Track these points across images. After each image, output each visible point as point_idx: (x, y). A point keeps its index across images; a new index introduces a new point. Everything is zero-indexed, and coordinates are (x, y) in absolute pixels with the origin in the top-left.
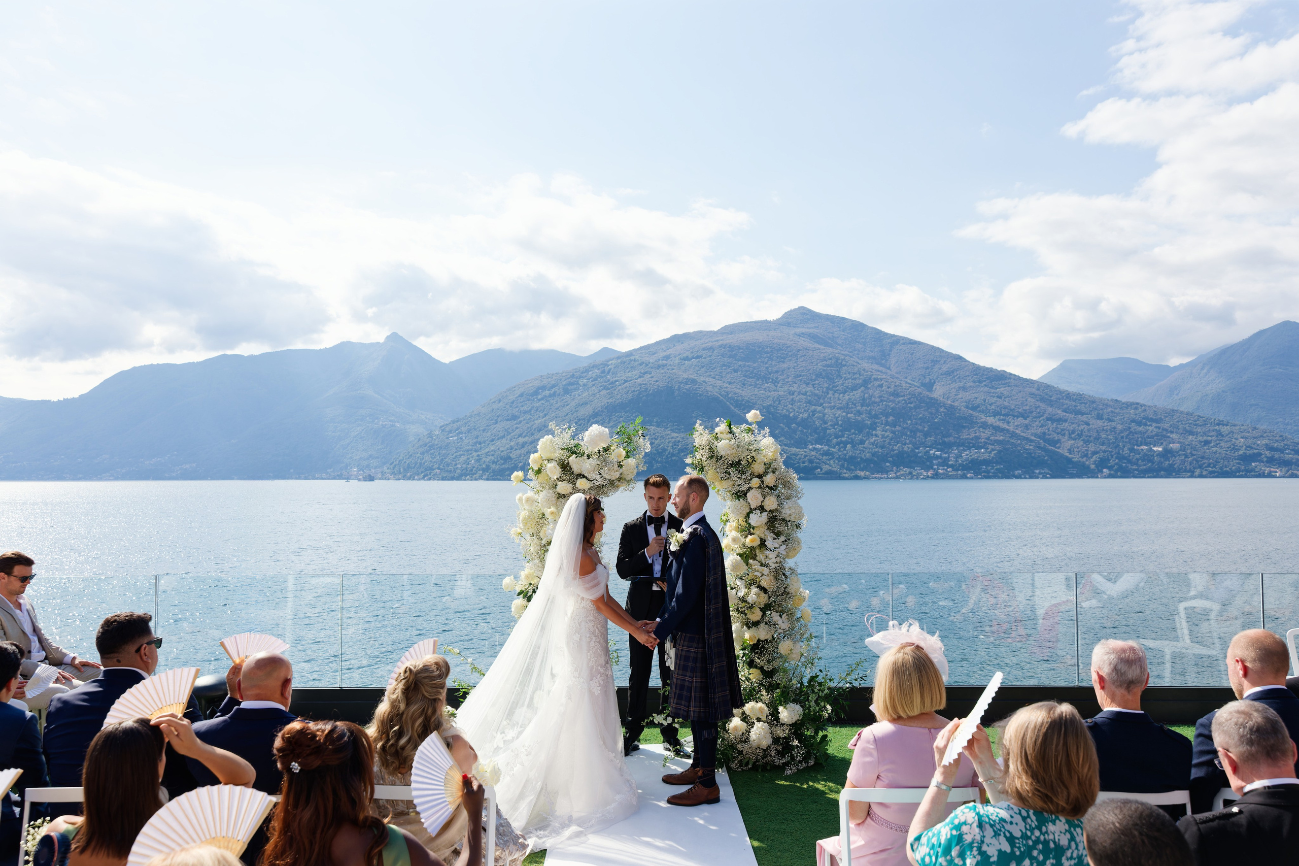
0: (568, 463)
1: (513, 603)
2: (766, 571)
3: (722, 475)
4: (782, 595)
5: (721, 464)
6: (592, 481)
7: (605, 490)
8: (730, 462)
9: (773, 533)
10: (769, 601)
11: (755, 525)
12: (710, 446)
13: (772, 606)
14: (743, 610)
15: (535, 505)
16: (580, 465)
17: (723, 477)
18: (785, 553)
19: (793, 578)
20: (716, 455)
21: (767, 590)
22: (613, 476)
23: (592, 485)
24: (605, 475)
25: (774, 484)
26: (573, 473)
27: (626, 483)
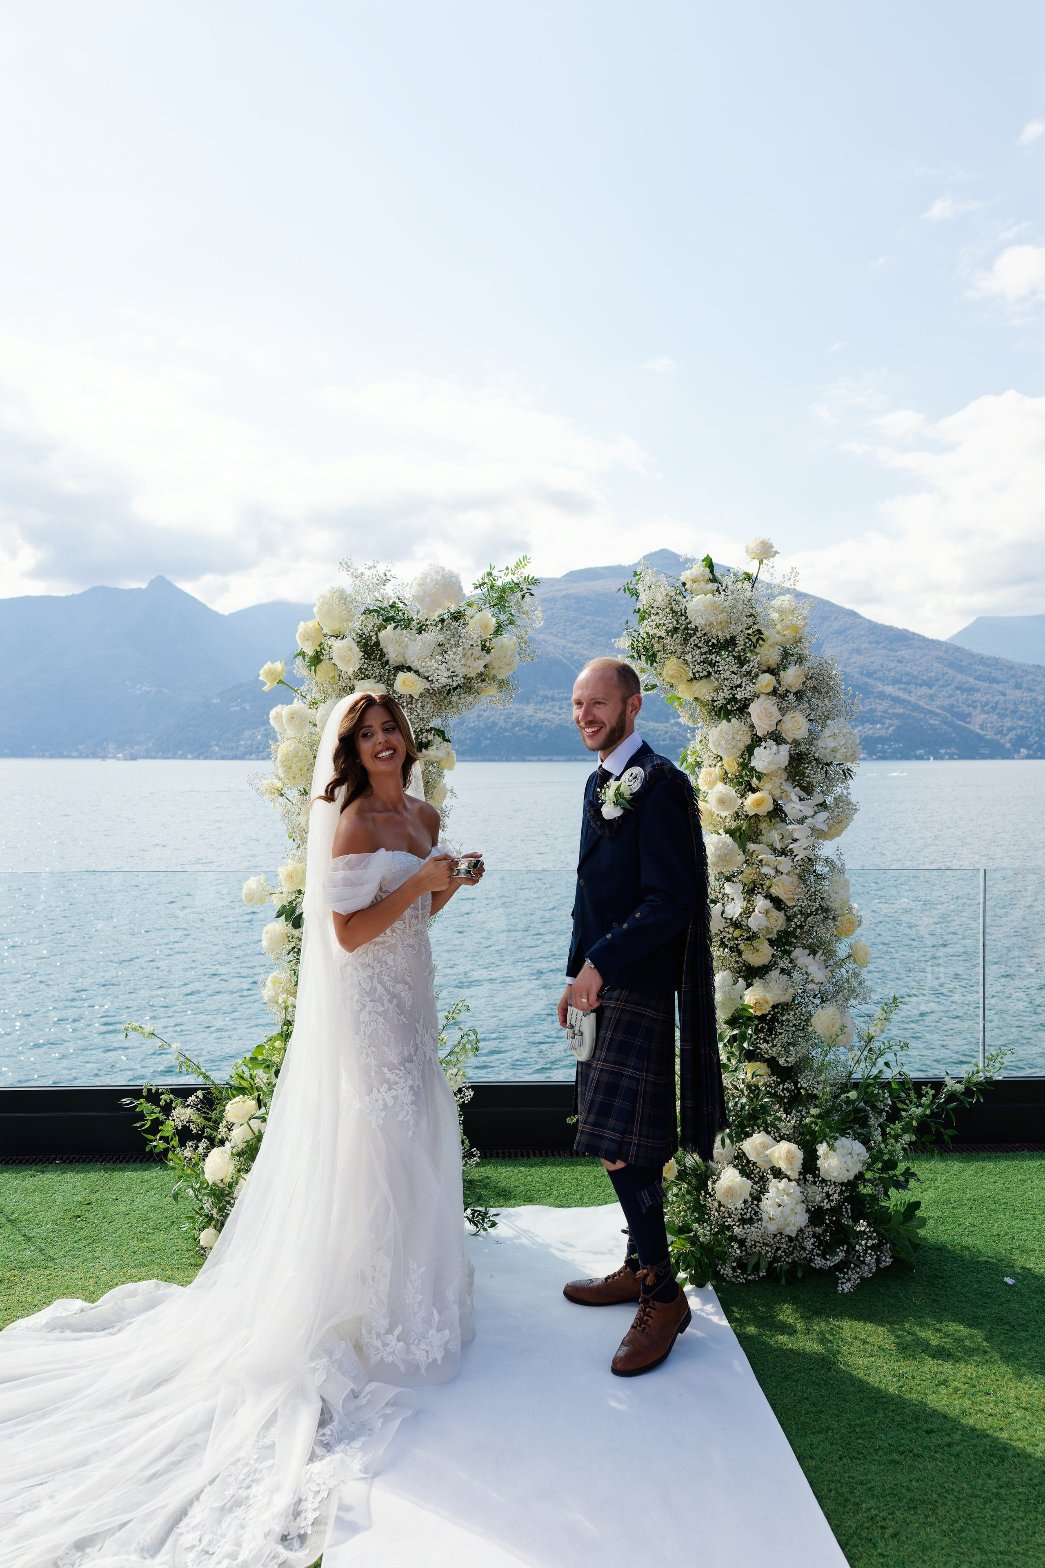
0: (377, 643)
1: (266, 929)
2: (785, 864)
3: (698, 668)
4: (817, 914)
5: (695, 645)
6: (427, 678)
7: (455, 699)
8: (713, 641)
9: (797, 788)
10: (789, 926)
11: (764, 772)
12: (672, 608)
13: (796, 937)
14: (738, 945)
15: (308, 728)
16: (402, 645)
17: (698, 672)
18: (825, 828)
19: (837, 878)
20: (683, 626)
21: (786, 905)
22: (471, 669)
23: (428, 685)
24: (455, 664)
25: (800, 687)
26: (387, 662)
27: (495, 685)
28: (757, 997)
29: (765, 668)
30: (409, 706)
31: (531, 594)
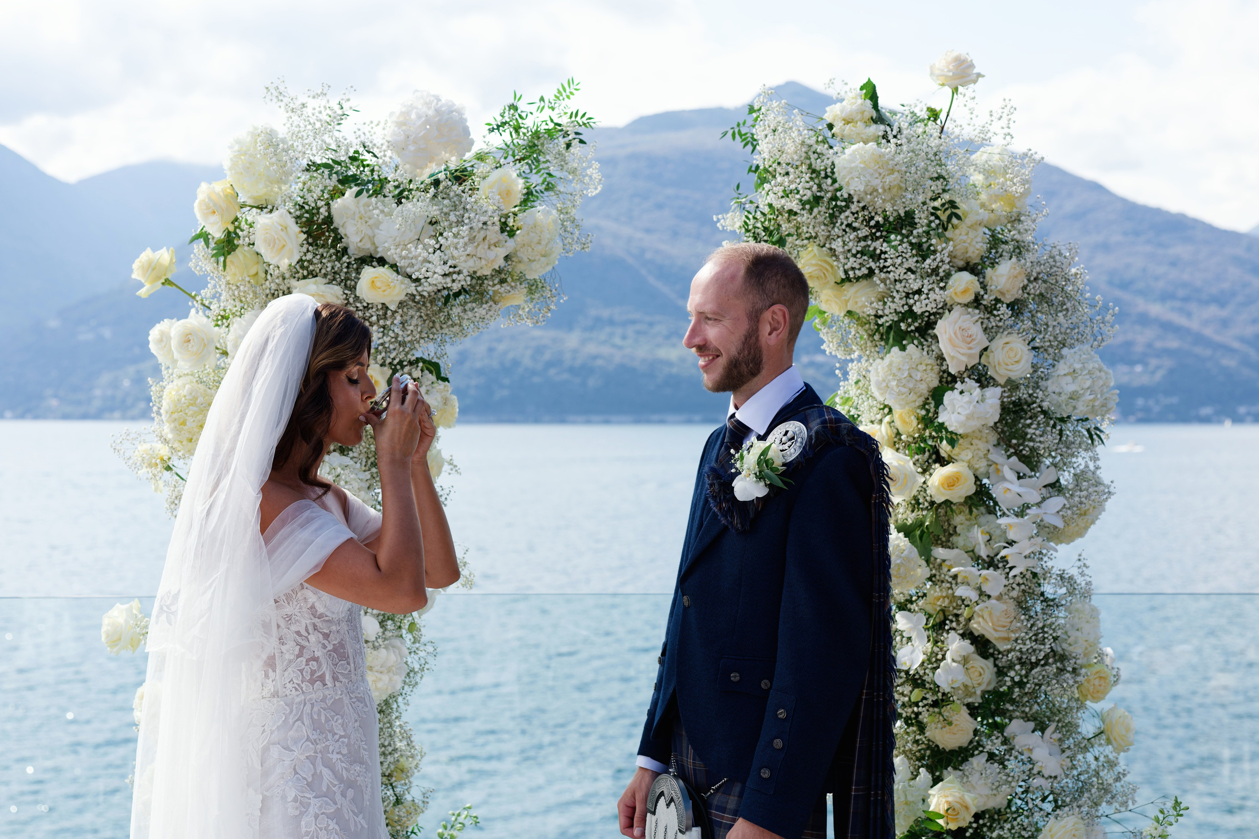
0: (329, 220)
2: (994, 580)
3: (852, 262)
4: (1046, 664)
5: (849, 225)
6: (410, 277)
7: (456, 311)
8: (877, 218)
9: (1014, 459)
10: (1001, 683)
11: (960, 431)
12: (810, 166)
13: (1013, 702)
14: (918, 714)
15: (214, 358)
16: (371, 222)
17: (853, 269)
18: (1060, 524)
19: (1079, 606)
20: (829, 195)
21: (994, 647)
22: (483, 262)
23: (412, 288)
24: (455, 253)
25: (1019, 294)
26: (345, 250)
27: (523, 289)
28: (950, 799)
29: (961, 263)
30: (382, 322)
31: (581, 142)
